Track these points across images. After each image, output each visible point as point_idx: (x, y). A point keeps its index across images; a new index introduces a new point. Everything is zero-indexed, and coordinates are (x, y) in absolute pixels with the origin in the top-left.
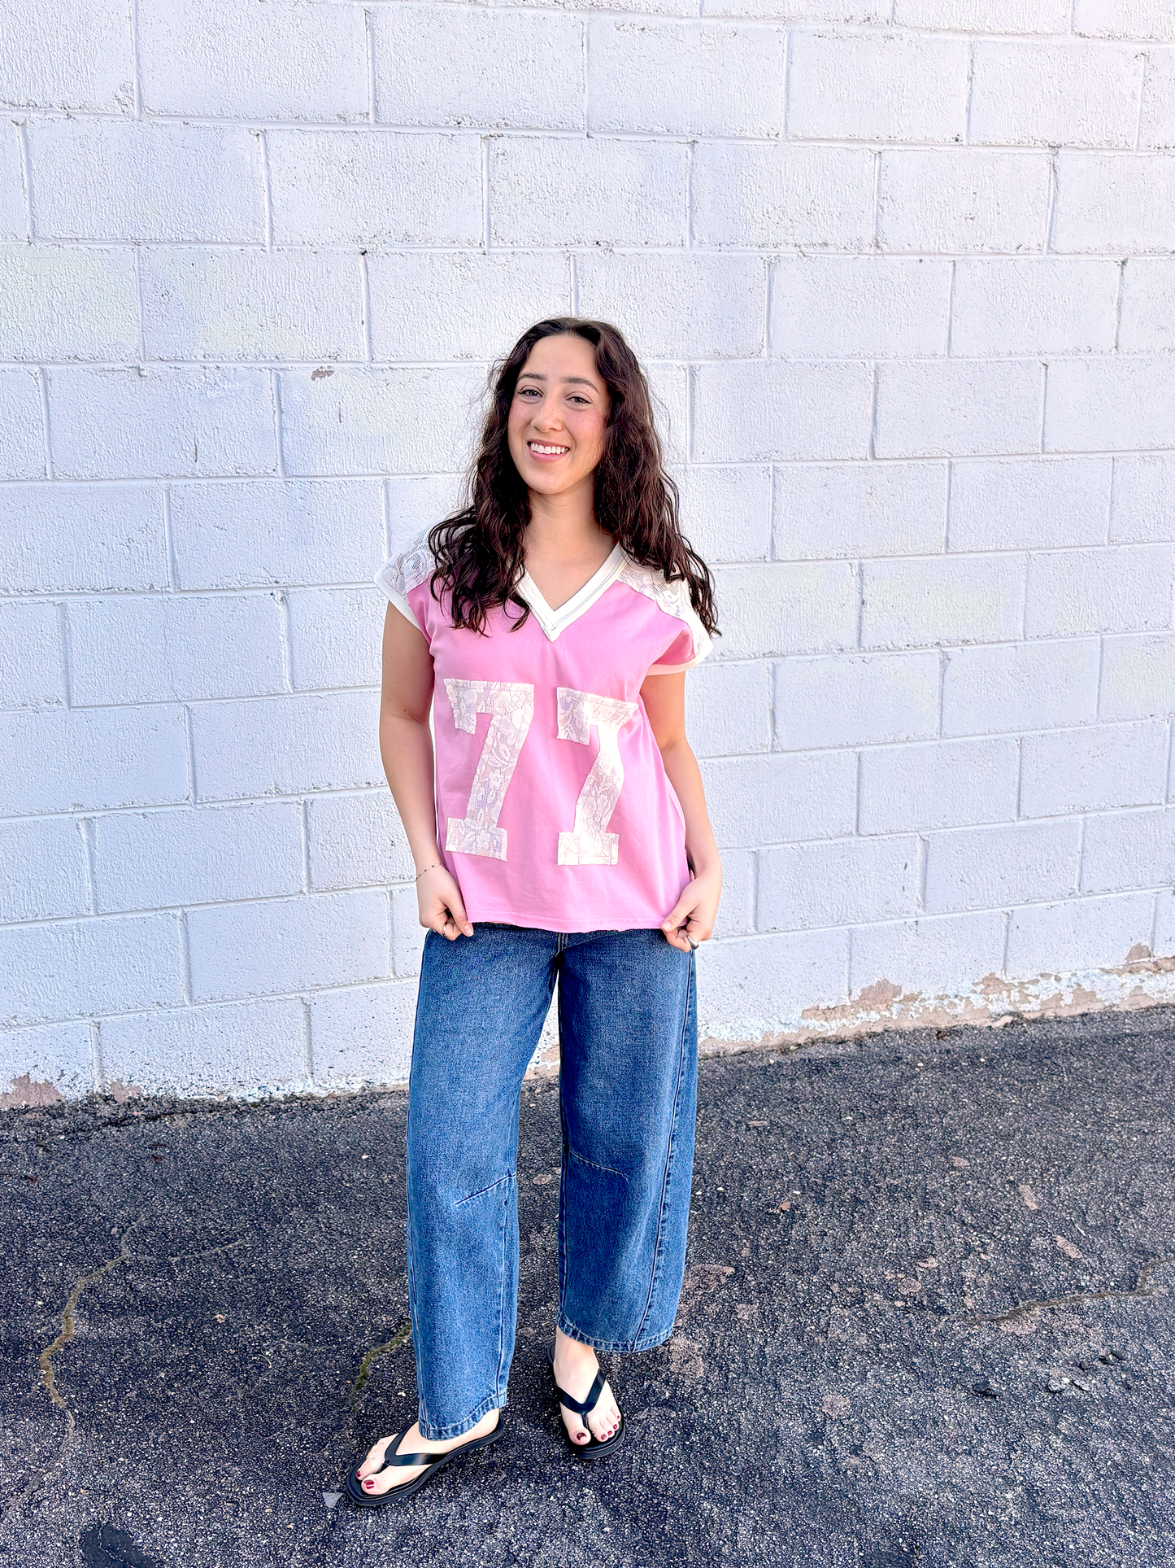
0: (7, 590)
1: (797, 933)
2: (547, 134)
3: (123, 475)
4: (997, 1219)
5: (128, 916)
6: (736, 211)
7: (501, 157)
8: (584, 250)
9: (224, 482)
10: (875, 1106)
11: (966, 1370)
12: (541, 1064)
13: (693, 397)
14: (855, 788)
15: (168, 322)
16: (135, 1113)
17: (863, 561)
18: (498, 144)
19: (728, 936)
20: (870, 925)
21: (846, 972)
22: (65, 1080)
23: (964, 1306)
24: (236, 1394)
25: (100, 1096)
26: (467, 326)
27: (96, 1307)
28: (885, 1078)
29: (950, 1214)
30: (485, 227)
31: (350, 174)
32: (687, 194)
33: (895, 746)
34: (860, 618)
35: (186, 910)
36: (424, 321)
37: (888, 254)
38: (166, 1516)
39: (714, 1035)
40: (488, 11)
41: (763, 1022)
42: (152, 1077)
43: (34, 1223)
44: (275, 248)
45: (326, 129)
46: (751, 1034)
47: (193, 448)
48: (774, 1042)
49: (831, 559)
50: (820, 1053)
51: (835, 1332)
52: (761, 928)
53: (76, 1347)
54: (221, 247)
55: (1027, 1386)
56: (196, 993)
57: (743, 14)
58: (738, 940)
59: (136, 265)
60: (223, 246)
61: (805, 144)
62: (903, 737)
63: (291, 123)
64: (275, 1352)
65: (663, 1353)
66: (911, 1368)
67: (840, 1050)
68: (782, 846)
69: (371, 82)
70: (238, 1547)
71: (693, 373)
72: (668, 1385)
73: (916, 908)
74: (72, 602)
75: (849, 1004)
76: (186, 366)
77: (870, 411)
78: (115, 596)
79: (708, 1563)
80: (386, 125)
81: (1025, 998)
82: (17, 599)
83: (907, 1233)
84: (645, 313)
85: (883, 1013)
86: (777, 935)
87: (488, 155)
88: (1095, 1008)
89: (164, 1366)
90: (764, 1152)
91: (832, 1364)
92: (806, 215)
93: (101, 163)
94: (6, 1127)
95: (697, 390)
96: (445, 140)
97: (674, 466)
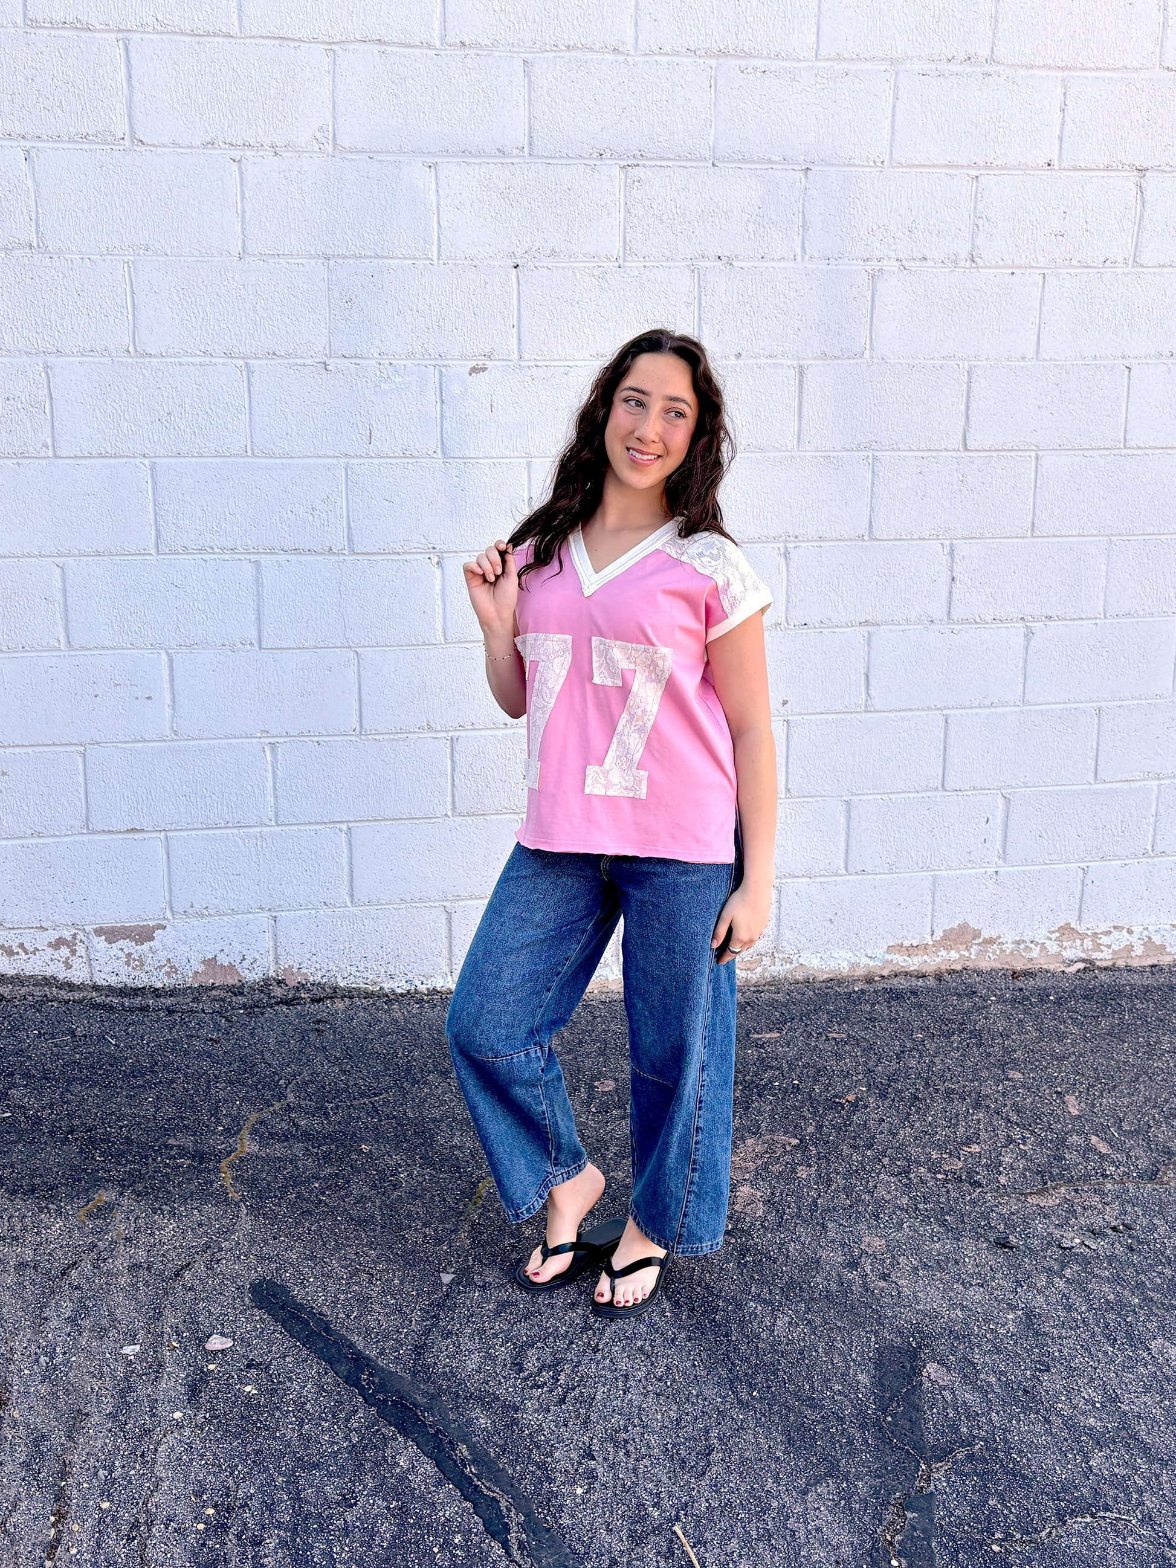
0: (212, 548)
1: (884, 876)
2: (677, 163)
3: (310, 454)
4: (1040, 1120)
5: (302, 828)
6: (844, 230)
7: (636, 183)
8: (707, 264)
9: (393, 461)
10: (945, 1028)
11: (991, 1228)
13: (801, 393)
14: (942, 747)
15: (351, 325)
16: (303, 995)
17: (954, 542)
18: (633, 172)
19: (820, 876)
20: (953, 872)
21: (929, 914)
22: (246, 964)
23: (998, 1182)
24: (375, 1202)
25: (274, 979)
26: (603, 329)
27: (264, 1134)
28: (958, 1007)
29: (998, 1113)
30: (621, 244)
31: (506, 199)
32: (800, 215)
33: (980, 710)
34: (950, 593)
35: (350, 825)
36: (566, 326)
37: (982, 267)
38: (316, 1278)
39: (805, 963)
40: (629, 59)
41: (850, 954)
42: (318, 966)
43: (217, 1072)
44: (441, 262)
45: (489, 161)
46: (839, 965)
47: (368, 433)
48: (860, 972)
49: (924, 539)
50: (901, 984)
51: (881, 1192)
52: (851, 870)
53: (248, 1160)
54: (397, 261)
55: (1042, 1243)
56: (357, 896)
57: (855, 56)
58: (829, 879)
60: (398, 261)
61: (908, 170)
62: (987, 702)
63: (459, 156)
64: (408, 1175)
66: (943, 1223)
67: (920, 982)
68: (871, 797)
69: (526, 121)
70: (371, 1303)
71: (801, 371)
73: (997, 859)
74: (265, 559)
75: (931, 943)
76: (364, 362)
77: (963, 407)
78: (299, 556)
79: (748, 1343)
80: (539, 157)
81: (1098, 947)
82: (220, 556)
83: (956, 1125)
84: (760, 319)
85: (962, 953)
86: (865, 877)
87: (626, 182)
88: (1165, 960)
89: (318, 1179)
90: (838, 1056)
91: (874, 1215)
92: (907, 233)
93: (300, 191)
94: (196, 1000)
95: (805, 385)
96: (588, 169)
97: (783, 453)
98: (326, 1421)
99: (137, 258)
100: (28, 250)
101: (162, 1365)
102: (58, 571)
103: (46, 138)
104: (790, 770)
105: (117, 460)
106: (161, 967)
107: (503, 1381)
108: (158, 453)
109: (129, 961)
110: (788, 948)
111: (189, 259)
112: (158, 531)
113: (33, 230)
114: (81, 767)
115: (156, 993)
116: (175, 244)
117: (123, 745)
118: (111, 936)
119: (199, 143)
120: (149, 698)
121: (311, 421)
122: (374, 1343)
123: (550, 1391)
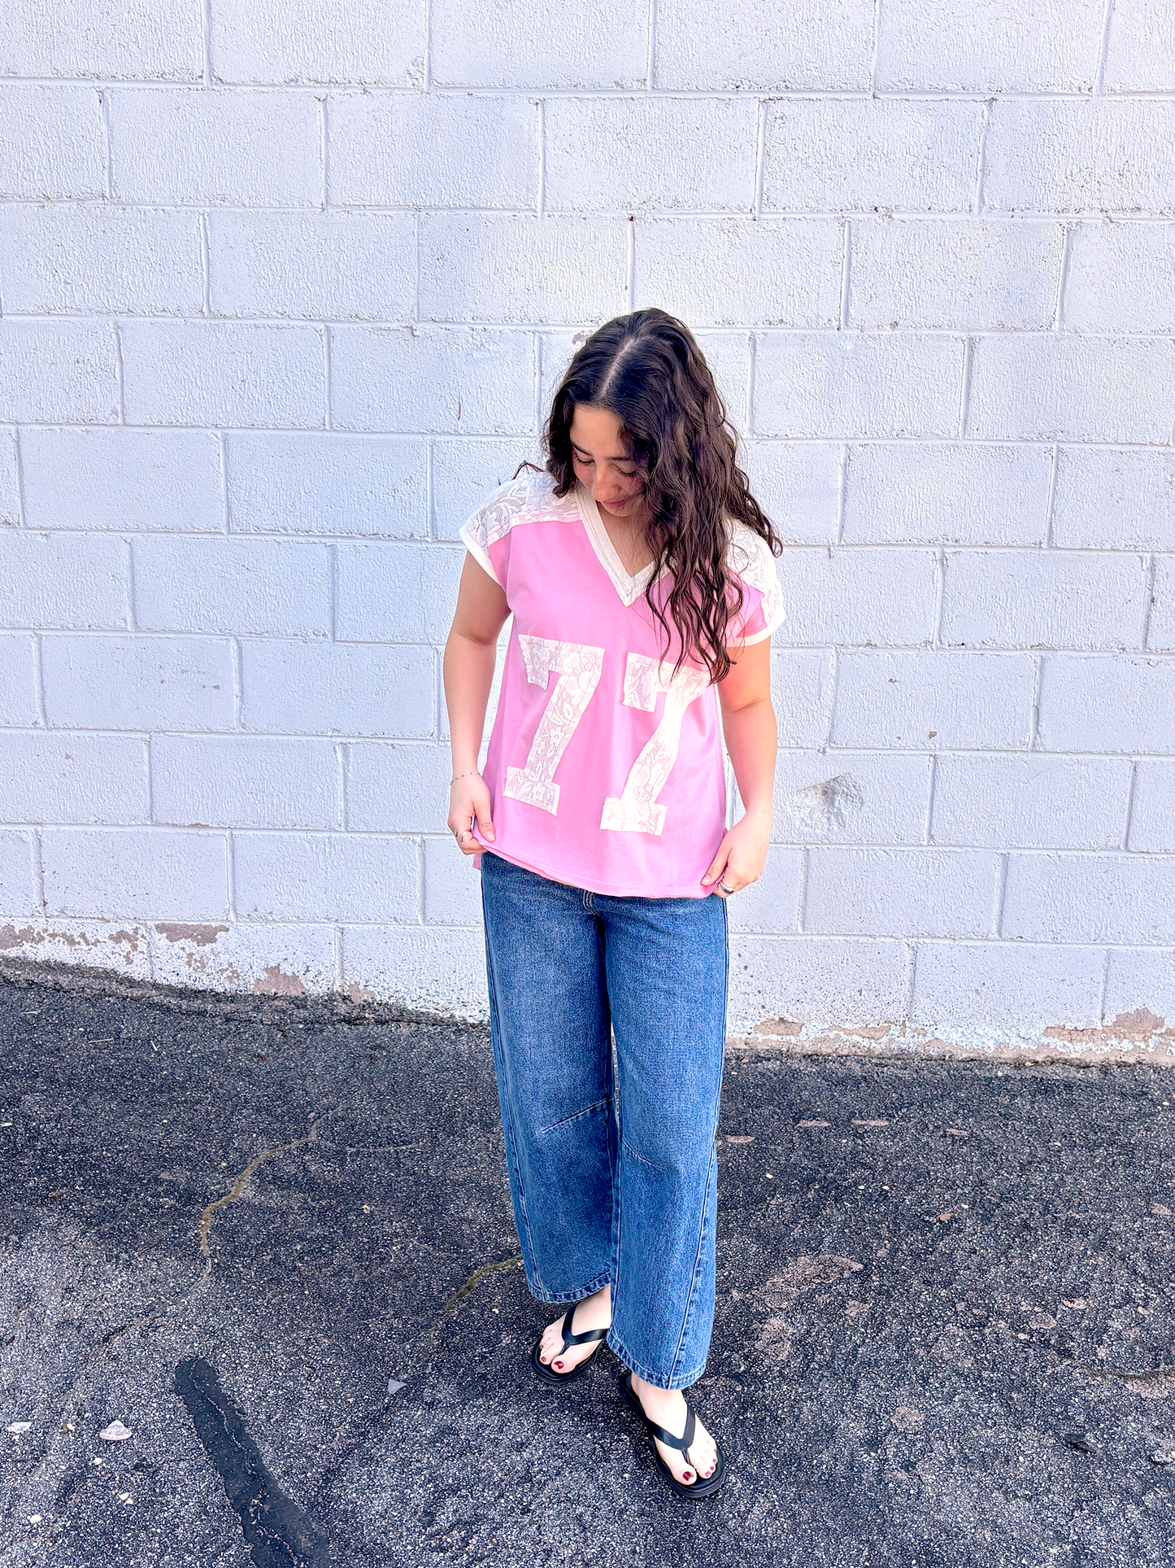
0: (285, 529)
1: (1046, 945)
2: (830, 96)
3: (392, 429)
5: (374, 836)
6: (1035, 174)
7: (779, 121)
8: (860, 217)
9: (484, 439)
10: (1092, 1136)
11: (1067, 1418)
12: (753, 1035)
13: (970, 371)
14: (1127, 800)
15: (441, 284)
16: (367, 1015)
17: (1156, 555)
18: (777, 108)
19: (967, 938)
20: (1133, 948)
21: (1100, 995)
22: (310, 975)
23: (1095, 1355)
24: (353, 1277)
25: (340, 994)
26: (731, 293)
27: (269, 1178)
28: (1118, 1111)
29: (1124, 1259)
30: (757, 192)
31: (624, 141)
32: (980, 156)
34: (1148, 616)
35: (425, 837)
36: (687, 287)
38: (252, 1365)
39: (941, 1037)
41: (999, 1032)
42: (386, 985)
43: (249, 1096)
44: (546, 214)
45: (606, 96)
46: (983, 1043)
47: (457, 406)
48: (1008, 1055)
49: (1118, 550)
50: (1058, 1073)
51: (942, 1349)
52: (1005, 935)
53: (238, 1207)
54: (495, 213)
55: (1128, 1450)
56: (429, 915)
58: (978, 943)
59: (415, 230)
60: (497, 212)
61: (1123, 98)
63: (569, 91)
64: (402, 1248)
65: (755, 1329)
66: (1007, 1403)
67: (1080, 1075)
68: (1037, 852)
69: (650, 49)
70: (300, 1405)
71: (972, 345)
72: (746, 1360)
74: (342, 544)
75: (1101, 1028)
76: (456, 327)
78: (380, 542)
79: (710, 1531)
80: (663, 91)
82: (293, 538)
83: (1064, 1269)
84: (923, 282)
85: (1138, 1044)
86: (1022, 945)
87: (766, 119)
89: (303, 1240)
90: (950, 1159)
91: (923, 1379)
92: (1117, 177)
93: (390, 133)
94: (257, 1009)
95: (976, 363)
96: (722, 105)
97: (944, 442)
98: (192, 1553)
99: (213, 209)
100: (100, 201)
101: (45, 1452)
102: (126, 547)
103: (121, 78)
104: (935, 814)
105: (188, 430)
106: (222, 971)
107: (405, 1534)
108: (230, 423)
109: (190, 961)
110: (922, 1017)
111: (268, 210)
112: (229, 508)
113: (107, 179)
114: (146, 755)
115: (217, 997)
116: (254, 194)
117: (189, 736)
118: (173, 934)
119: (282, 81)
120: (216, 687)
121: (395, 392)
122: (284, 1457)
123: (453, 1559)
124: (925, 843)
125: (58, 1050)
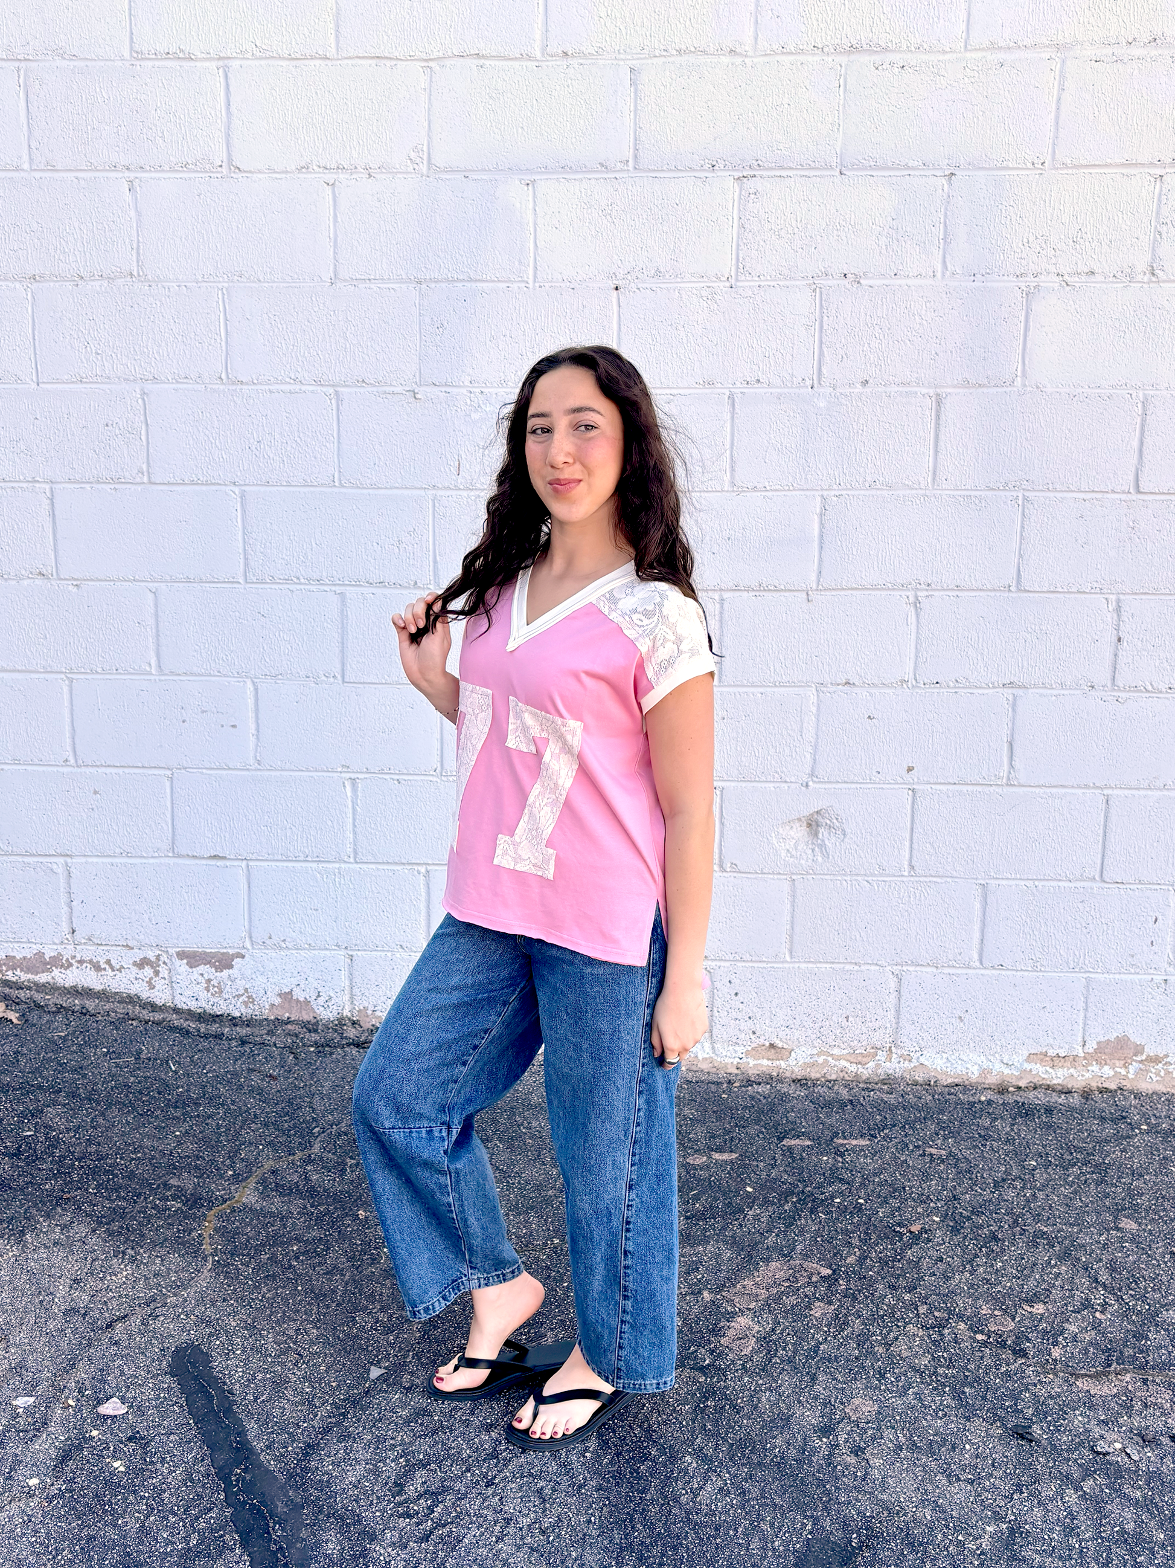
1: (1026, 974)
2: (799, 173)
3: (397, 485)
4: (1137, 1284)
5: (381, 867)
6: (993, 242)
7: (752, 196)
8: (830, 283)
10: (1067, 1157)
11: (1017, 1411)
12: (744, 1060)
13: (937, 425)
14: (1101, 832)
15: (441, 351)
17: (1122, 597)
18: (750, 184)
19: (949, 966)
20: (1111, 976)
21: (1081, 1022)
22: (321, 1001)
23: (1050, 1355)
24: (344, 1275)
25: (349, 1019)
26: (710, 354)
27: (273, 1185)
28: (1095, 1134)
29: (1086, 1269)
30: (734, 262)
31: (608, 217)
32: (942, 226)
33: (1149, 793)
34: (1116, 655)
35: (429, 868)
36: (669, 351)
37: (1164, 281)
38: (243, 1351)
39: (926, 1063)
40: (747, 60)
41: (983, 1058)
43: (258, 1112)
44: (537, 285)
45: (589, 176)
46: (967, 1068)
47: (457, 463)
48: (992, 1080)
49: (1084, 592)
50: (1039, 1098)
51: (901, 1348)
52: (986, 963)
53: (241, 1211)
54: (490, 285)
55: (1072, 1441)
57: (1012, 44)
58: (959, 971)
59: (417, 302)
60: (492, 284)
61: (1074, 171)
62: (1159, 783)
63: (559, 173)
65: (723, 1327)
66: (958, 1396)
67: (1062, 1099)
68: (1013, 882)
69: (632, 133)
70: (286, 1388)
71: (939, 401)
72: (712, 1354)
73: (1166, 966)
74: (350, 591)
75: (1082, 1055)
76: (454, 390)
77: (1135, 444)
78: (386, 590)
79: (663, 1505)
80: (644, 171)
82: (306, 587)
83: (1027, 1277)
84: (891, 343)
85: (1118, 1070)
86: (1004, 973)
87: (740, 194)
89: (300, 1242)
90: (926, 1176)
91: (880, 1372)
92: (1071, 243)
93: (393, 213)
94: (270, 1033)
95: (943, 417)
96: (699, 183)
97: (914, 492)
98: (175, 1514)
99: (231, 284)
100: (129, 279)
101: (46, 1424)
102: (151, 596)
103: (148, 168)
104: (915, 846)
105: (208, 487)
106: (239, 996)
107: (375, 1501)
108: (247, 481)
109: (208, 987)
110: (908, 1043)
111: (282, 285)
112: (246, 559)
113: (134, 259)
114: (168, 791)
115: (234, 1021)
116: (268, 270)
117: (209, 772)
118: (193, 961)
119: (294, 168)
120: (234, 726)
121: (399, 450)
122: (268, 1433)
123: (418, 1524)
124: (906, 874)
125: (81, 1068)
